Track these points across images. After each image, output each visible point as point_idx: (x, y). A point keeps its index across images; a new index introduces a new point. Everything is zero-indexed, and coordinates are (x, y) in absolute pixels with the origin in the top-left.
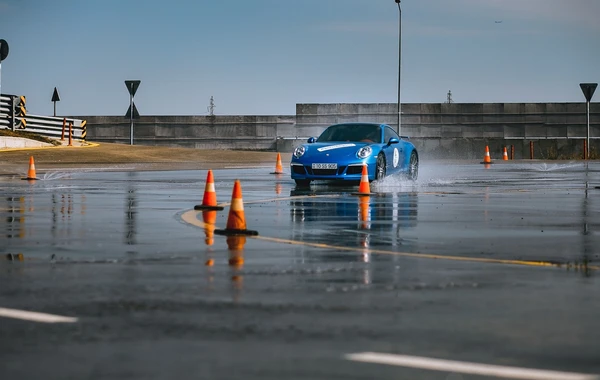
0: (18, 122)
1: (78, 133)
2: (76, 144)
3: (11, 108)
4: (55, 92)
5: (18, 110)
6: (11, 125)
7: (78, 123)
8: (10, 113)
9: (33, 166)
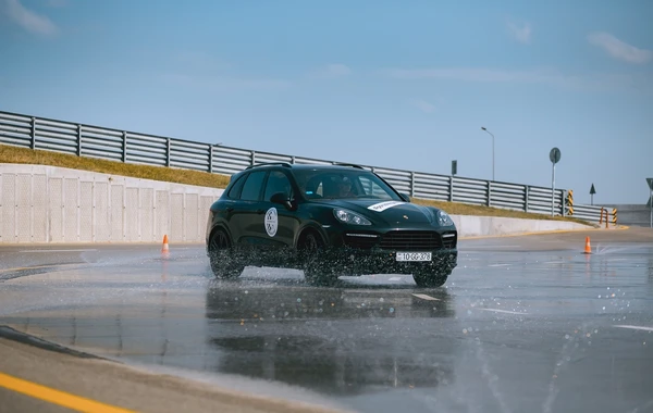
0: (567, 210)
1: (611, 218)
2: (612, 227)
3: (561, 199)
4: (593, 187)
5: (567, 201)
6: (561, 213)
7: (610, 211)
8: (561, 203)
9: (589, 244)
